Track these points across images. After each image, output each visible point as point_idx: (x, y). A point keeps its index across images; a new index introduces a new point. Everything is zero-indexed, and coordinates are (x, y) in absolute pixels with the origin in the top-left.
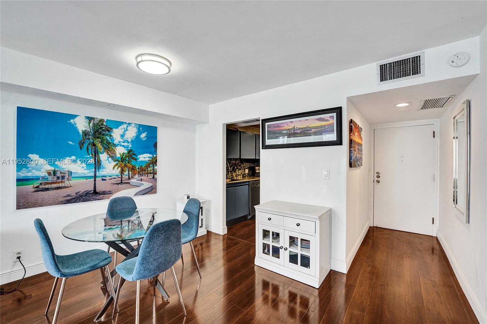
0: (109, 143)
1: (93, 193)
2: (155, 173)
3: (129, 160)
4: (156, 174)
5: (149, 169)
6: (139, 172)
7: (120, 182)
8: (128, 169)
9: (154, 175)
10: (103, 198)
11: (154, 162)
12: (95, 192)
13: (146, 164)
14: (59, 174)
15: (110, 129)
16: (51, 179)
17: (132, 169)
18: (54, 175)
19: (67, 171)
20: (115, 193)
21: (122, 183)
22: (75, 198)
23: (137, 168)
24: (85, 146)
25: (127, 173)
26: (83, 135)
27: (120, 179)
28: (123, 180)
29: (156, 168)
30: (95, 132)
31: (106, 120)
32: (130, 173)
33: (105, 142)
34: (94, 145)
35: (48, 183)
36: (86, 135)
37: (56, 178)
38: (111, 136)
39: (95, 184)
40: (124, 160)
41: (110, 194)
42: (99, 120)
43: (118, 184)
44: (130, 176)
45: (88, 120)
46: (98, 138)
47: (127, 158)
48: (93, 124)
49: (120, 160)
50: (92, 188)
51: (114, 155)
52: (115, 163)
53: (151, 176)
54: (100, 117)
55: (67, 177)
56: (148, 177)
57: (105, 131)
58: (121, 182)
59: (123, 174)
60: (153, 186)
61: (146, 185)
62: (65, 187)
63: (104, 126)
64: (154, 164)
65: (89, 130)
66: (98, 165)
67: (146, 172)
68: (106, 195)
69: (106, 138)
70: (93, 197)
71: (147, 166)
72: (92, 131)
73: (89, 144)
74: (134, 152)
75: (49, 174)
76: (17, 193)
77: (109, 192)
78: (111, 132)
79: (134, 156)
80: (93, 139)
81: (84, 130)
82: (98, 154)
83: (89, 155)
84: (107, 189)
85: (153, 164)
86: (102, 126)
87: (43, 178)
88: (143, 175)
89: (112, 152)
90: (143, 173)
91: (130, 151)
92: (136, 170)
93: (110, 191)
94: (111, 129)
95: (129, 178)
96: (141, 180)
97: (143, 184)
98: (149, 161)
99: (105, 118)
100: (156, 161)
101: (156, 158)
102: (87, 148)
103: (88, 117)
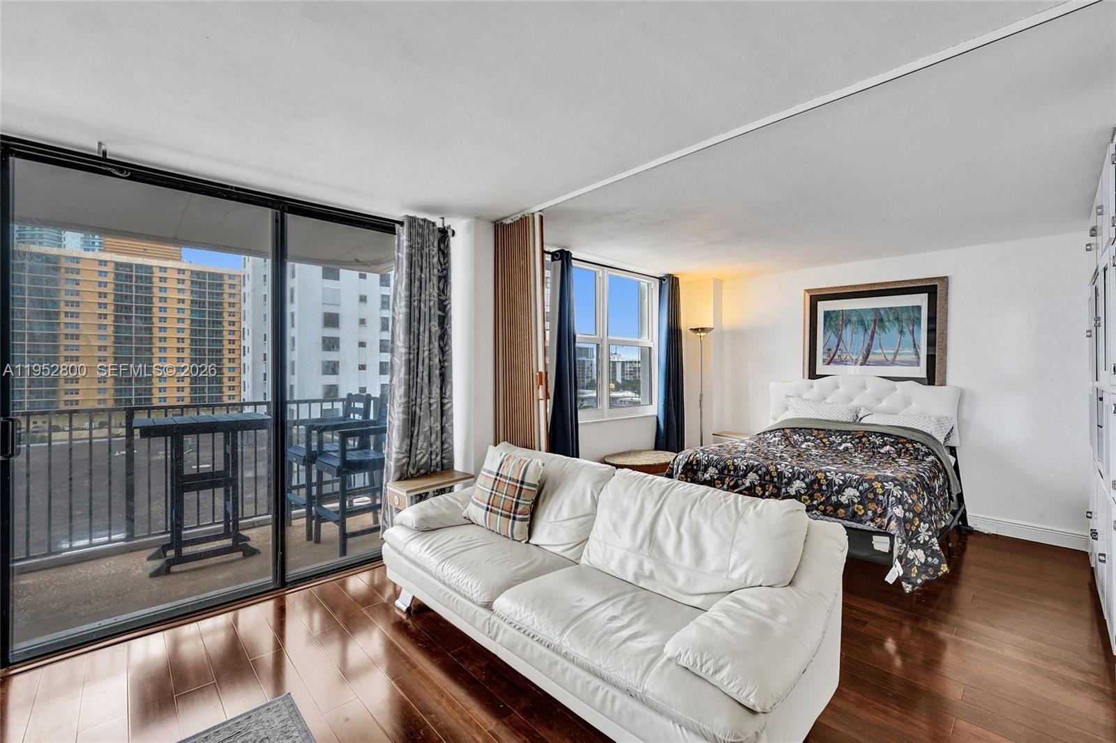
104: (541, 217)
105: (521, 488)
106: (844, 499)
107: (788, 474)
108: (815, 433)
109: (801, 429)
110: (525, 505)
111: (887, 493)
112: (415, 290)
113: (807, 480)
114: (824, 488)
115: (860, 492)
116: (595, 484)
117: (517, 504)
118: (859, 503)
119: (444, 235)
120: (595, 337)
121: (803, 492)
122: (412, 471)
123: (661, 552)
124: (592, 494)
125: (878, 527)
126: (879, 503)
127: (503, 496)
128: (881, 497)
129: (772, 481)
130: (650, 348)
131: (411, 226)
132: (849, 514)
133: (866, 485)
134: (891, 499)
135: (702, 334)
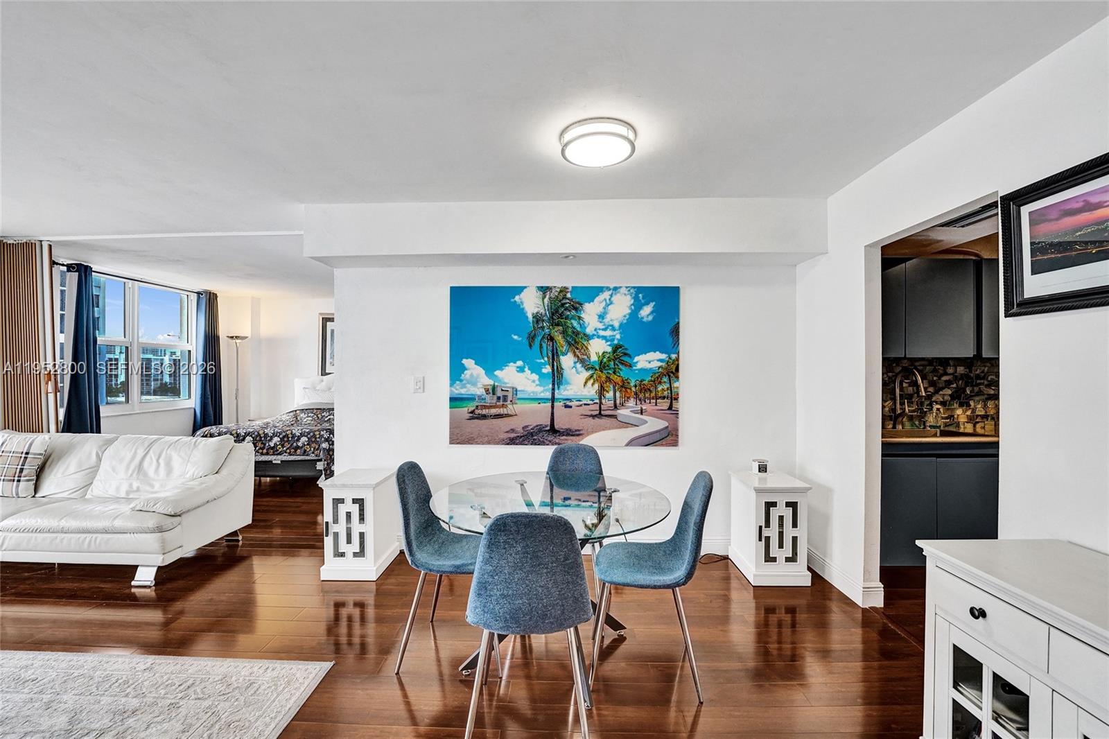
0: (577, 333)
1: (548, 431)
2: (673, 398)
3: (616, 367)
4: (676, 399)
5: (660, 388)
6: (636, 394)
7: (598, 412)
8: (614, 387)
9: (671, 402)
11: (672, 371)
12: (553, 430)
13: (652, 377)
14: (499, 393)
15: (578, 305)
16: (490, 399)
17: (622, 386)
18: (494, 394)
19: (510, 387)
20: (588, 435)
21: (600, 415)
22: (521, 437)
23: (632, 384)
24: (538, 339)
25: (610, 395)
26: (533, 322)
27: (597, 407)
28: (604, 410)
29: (676, 385)
30: (553, 314)
31: (570, 289)
32: (618, 394)
33: (570, 331)
34: (552, 339)
35: (485, 407)
36: (537, 322)
37: (495, 398)
38: (580, 318)
39: (552, 414)
40: (604, 367)
41: (578, 435)
42: (558, 290)
43: (593, 416)
44: (618, 402)
45: (541, 293)
46: (558, 325)
47: (612, 363)
48: (550, 298)
49: (597, 367)
50: (547, 421)
51: (586, 357)
52: (587, 374)
53: (664, 404)
54: (560, 285)
55: (510, 398)
56: (656, 405)
57: (570, 311)
58: (600, 413)
59: (603, 397)
60: (669, 429)
61: (654, 424)
62: (508, 416)
63: (568, 301)
64: (672, 375)
65: (542, 311)
66: (557, 377)
67: (653, 394)
68: (572, 438)
69: (572, 324)
70: (549, 439)
71: (654, 381)
72: (547, 313)
73: (543, 337)
74: (626, 349)
75: (487, 391)
76: (451, 419)
77: (576, 431)
78: (580, 311)
79: (626, 359)
80: (549, 328)
81: (535, 312)
82: (558, 356)
83: (543, 358)
84: (574, 427)
85: (669, 376)
86: (564, 301)
87: (480, 397)
88: (645, 402)
89: (582, 351)
90: (647, 395)
91: (616, 348)
92: (631, 389)
93: (579, 430)
94: (581, 304)
95: (616, 407)
96: (642, 413)
97: (647, 422)
98: (660, 370)
99: (569, 285)
100: (677, 369)
101: (677, 362)
102: (541, 345)
103: (542, 287)
104: (50, 246)
105: (26, 458)
106: (300, 444)
108: (315, 411)
109: (307, 410)
110: (30, 469)
111: (321, 436)
113: (281, 436)
114: (290, 439)
115: (308, 438)
116: (100, 447)
117: (22, 470)
118: (308, 444)
120: (125, 340)
121: (278, 444)
124: (97, 454)
125: (316, 456)
126: (316, 442)
127: (7, 466)
128: (318, 440)
129: (261, 440)
130: (190, 351)
132: (302, 451)
133: (312, 434)
134: (323, 439)
135: (238, 341)
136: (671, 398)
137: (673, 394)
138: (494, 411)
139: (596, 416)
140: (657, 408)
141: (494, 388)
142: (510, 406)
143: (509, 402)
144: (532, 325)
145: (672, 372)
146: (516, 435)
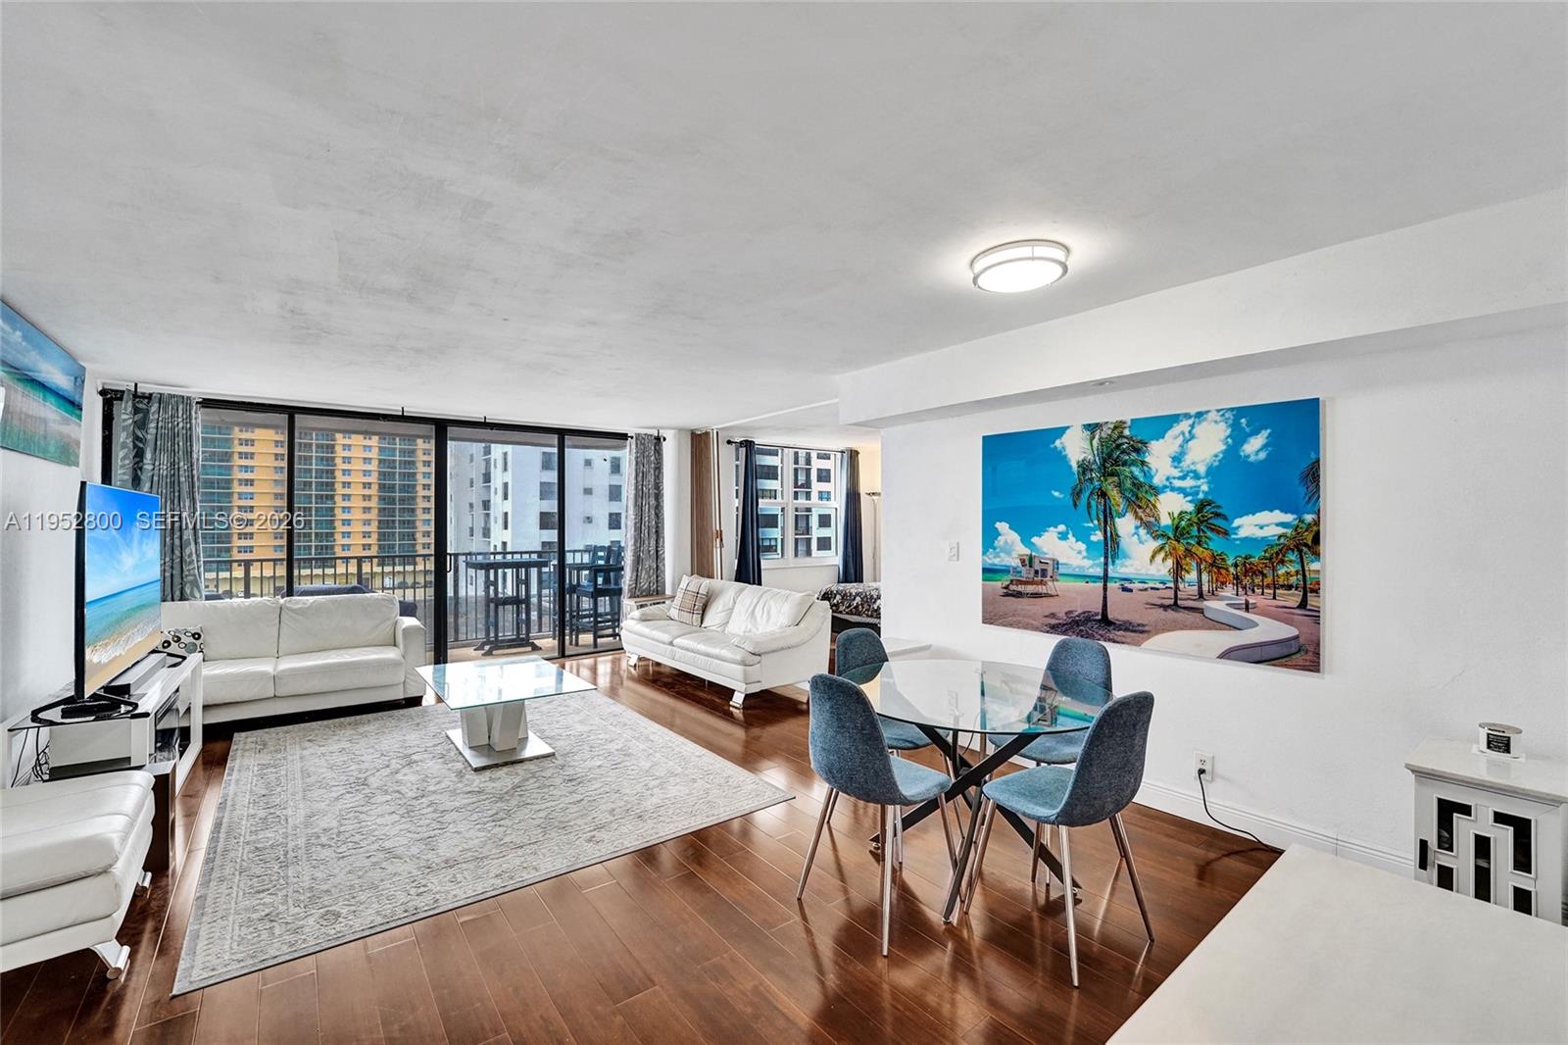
0: (1137, 485)
1: (1099, 621)
2: (1309, 589)
3: (1202, 534)
4: (1316, 592)
5: (1282, 571)
6: (1237, 577)
7: (1172, 602)
8: (1199, 565)
9: (1305, 595)
10: (1124, 640)
11: (1307, 542)
12: (1105, 621)
13: (1265, 552)
14: (1037, 566)
15: (1140, 445)
16: (1026, 573)
17: (1212, 565)
18: (1031, 566)
19: (1049, 559)
20: (1157, 634)
21: (1175, 606)
22: (1064, 625)
23: (1230, 562)
24: (1085, 495)
25: (1193, 576)
26: (1078, 472)
27: (1171, 593)
28: (1181, 599)
29: (1313, 566)
30: (1105, 461)
31: (1129, 423)
32: (1205, 577)
33: (1128, 484)
34: (1103, 495)
35: (1022, 583)
36: (1084, 473)
37: (1033, 572)
38: (1143, 463)
39: (1105, 598)
40: (1182, 535)
41: (1142, 632)
42: (1112, 426)
43: (1165, 607)
44: (1205, 588)
45: (1089, 433)
46: (1112, 475)
47: (1195, 528)
48: (1101, 438)
49: (1171, 535)
50: (1097, 608)
51: (1152, 519)
52: (1156, 544)
54: (1113, 418)
55: (1050, 573)
56: (1274, 598)
57: (1128, 454)
58: (1176, 603)
59: (1179, 579)
60: (1302, 640)
61: (1268, 630)
62: (1048, 595)
63: (1126, 440)
64: (1305, 549)
65: (1090, 457)
66: (1111, 547)
67: (1269, 580)
68: (1130, 634)
69: (1131, 472)
70: (1100, 632)
71: (1271, 559)
72: (1097, 459)
73: (1092, 493)
74: (1219, 507)
75: (1023, 562)
76: (983, 594)
77: (1139, 625)
78: (1144, 453)
79: (1219, 522)
80: (1100, 480)
81: (1080, 459)
82: (1112, 518)
83: (1092, 521)
84: (1135, 618)
85: (1300, 552)
86: (1120, 441)
87: (1015, 568)
88: (1253, 591)
89: (1148, 510)
90: (1256, 581)
91: (1201, 507)
92: (1227, 570)
93: (1143, 625)
94: (1145, 443)
95: (1201, 595)
96: (1247, 609)
97: (1257, 625)
98: (1282, 540)
99: (1127, 418)
100: (1316, 539)
101: (1315, 528)
102: (1089, 504)
103: (1090, 425)
104: (717, 432)
105: (698, 597)
107: (875, 597)
110: (699, 605)
112: (640, 479)
116: (736, 593)
117: (696, 605)
119: (658, 440)
122: (638, 593)
123: (755, 619)
127: (689, 602)
131: (637, 439)
135: (874, 497)
136: (1305, 588)
137: (1308, 582)
138: (1030, 589)
139: (1169, 606)
140: (1275, 602)
141: (1031, 558)
142: (1050, 583)
143: (1048, 578)
144: (1076, 476)
145: (1306, 545)
146: (1057, 621)
